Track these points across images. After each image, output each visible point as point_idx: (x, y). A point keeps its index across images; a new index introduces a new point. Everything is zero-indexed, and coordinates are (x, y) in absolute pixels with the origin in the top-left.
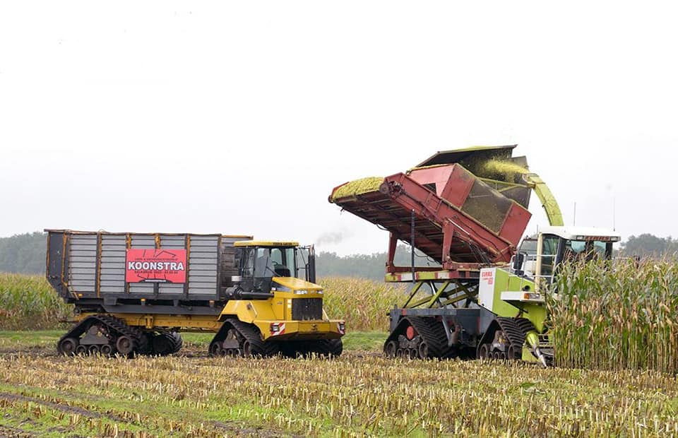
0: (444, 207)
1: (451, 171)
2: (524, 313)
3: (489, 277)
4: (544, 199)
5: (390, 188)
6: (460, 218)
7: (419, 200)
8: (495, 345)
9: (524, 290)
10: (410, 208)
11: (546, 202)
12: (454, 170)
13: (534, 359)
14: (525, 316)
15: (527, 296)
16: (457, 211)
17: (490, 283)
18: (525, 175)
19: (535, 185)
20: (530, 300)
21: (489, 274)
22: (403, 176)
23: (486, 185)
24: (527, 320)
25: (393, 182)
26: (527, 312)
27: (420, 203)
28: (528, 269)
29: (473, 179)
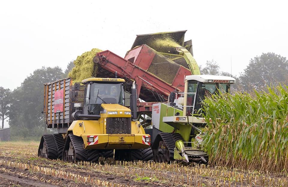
0: (136, 70)
1: (141, 49)
2: (177, 130)
3: (157, 109)
4: (189, 61)
5: (100, 59)
6: (147, 76)
7: (119, 66)
8: (159, 150)
9: (176, 115)
10: (114, 71)
11: (190, 62)
12: (142, 48)
13: (181, 158)
14: (178, 132)
15: (178, 119)
16: (145, 72)
17: (158, 112)
18: (178, 48)
19: (183, 53)
20: (180, 121)
21: (157, 107)
22: (109, 52)
23: (164, 56)
24: (179, 133)
25: (102, 56)
26: (179, 130)
27: (120, 68)
28: (179, 103)
29: (155, 53)
